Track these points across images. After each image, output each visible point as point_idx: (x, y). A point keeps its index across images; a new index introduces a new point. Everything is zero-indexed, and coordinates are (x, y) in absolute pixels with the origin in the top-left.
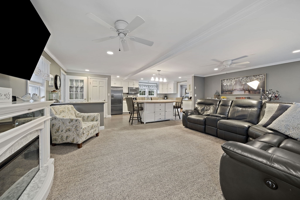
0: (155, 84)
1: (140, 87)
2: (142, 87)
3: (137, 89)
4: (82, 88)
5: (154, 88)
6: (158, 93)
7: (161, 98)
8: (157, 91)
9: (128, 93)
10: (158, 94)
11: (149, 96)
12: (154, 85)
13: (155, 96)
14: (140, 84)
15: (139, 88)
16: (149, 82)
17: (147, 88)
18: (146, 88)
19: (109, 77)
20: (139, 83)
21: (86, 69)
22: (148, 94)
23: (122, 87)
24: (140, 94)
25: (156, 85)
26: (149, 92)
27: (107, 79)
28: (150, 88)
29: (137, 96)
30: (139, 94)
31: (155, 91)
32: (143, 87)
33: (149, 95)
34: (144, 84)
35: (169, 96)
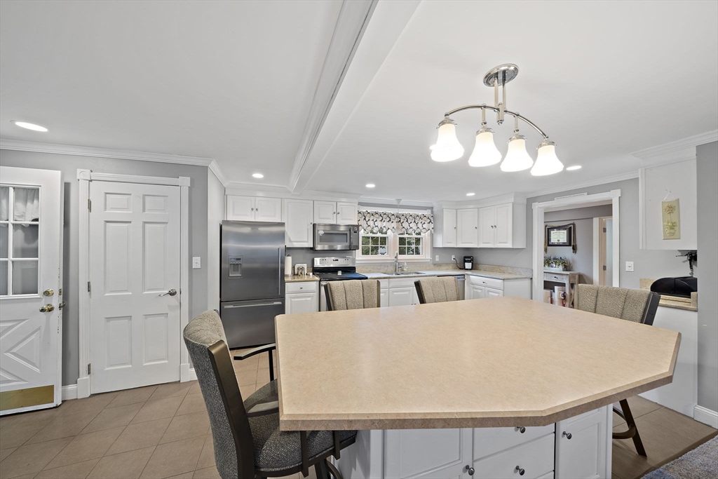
0: (425, 208)
1: (363, 223)
2: (371, 223)
3: (354, 229)
4: (32, 230)
5: (420, 225)
6: (439, 244)
7: (447, 264)
8: (432, 235)
9: (312, 249)
10: (435, 250)
11: (401, 257)
12: (420, 213)
13: (426, 255)
14: (363, 209)
15: (358, 226)
16: (399, 200)
17: (394, 225)
18: (391, 225)
19: (199, 175)
20: (360, 204)
21: (18, 121)
22: (398, 252)
23: (282, 224)
24: (365, 252)
25: (427, 213)
26: (402, 241)
27: (185, 181)
28: (406, 225)
29: (354, 260)
30: (359, 252)
31: (425, 236)
32: (379, 224)
33: (402, 252)
34: (381, 210)
35: (481, 258)
